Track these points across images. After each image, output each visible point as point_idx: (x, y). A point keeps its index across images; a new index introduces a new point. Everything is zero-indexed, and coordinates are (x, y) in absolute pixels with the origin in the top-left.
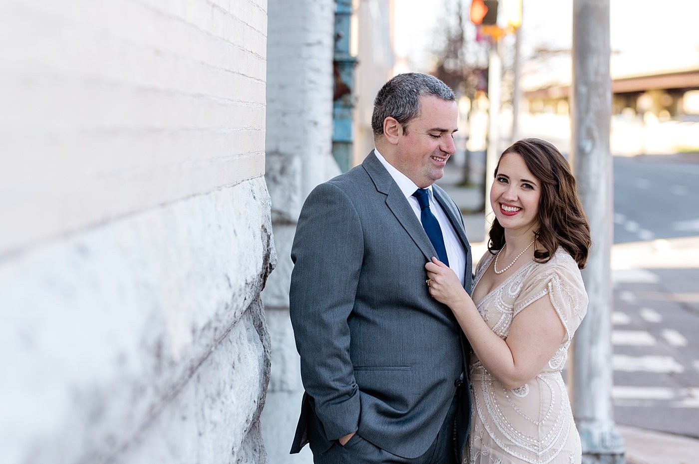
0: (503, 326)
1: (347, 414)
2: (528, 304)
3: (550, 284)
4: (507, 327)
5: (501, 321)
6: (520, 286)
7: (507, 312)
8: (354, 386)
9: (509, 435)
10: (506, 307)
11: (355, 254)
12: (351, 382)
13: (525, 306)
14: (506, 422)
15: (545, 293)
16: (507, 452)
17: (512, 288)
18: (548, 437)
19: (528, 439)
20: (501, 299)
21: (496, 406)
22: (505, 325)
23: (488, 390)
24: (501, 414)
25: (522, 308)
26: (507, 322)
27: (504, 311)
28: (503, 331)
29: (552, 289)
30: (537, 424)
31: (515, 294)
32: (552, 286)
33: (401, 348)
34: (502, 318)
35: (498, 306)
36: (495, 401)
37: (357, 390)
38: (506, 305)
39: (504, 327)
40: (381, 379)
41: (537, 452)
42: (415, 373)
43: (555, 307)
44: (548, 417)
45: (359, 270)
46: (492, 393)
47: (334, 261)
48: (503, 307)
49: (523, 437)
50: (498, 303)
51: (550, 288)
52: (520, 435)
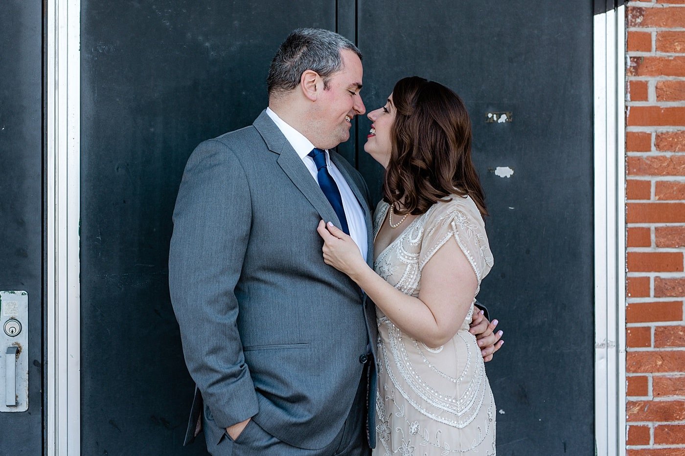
0: (410, 278)
1: (235, 400)
2: (435, 251)
3: (453, 223)
4: (414, 278)
5: (406, 273)
6: (420, 231)
7: (412, 262)
8: (241, 367)
9: (425, 395)
10: (410, 257)
11: (241, 217)
12: (239, 361)
13: (432, 254)
14: (420, 381)
15: (450, 235)
16: (425, 414)
17: (412, 235)
18: (467, 395)
19: (446, 399)
20: (402, 249)
21: (408, 364)
22: (412, 276)
23: (398, 347)
24: (413, 373)
25: (430, 256)
26: (413, 272)
27: (409, 261)
28: (411, 284)
29: (456, 228)
30: (455, 381)
31: (416, 241)
32: (456, 225)
33: (298, 323)
34: (408, 269)
35: (401, 257)
36: (406, 359)
37: (246, 371)
38: (410, 255)
39: (412, 279)
40: (276, 358)
41: (456, 413)
42: (314, 351)
43: (462, 248)
44: (466, 373)
45: (246, 235)
46: (403, 349)
47: (218, 225)
48: (406, 257)
49: (441, 397)
50: (400, 253)
51: (454, 227)
52: (436, 394)
